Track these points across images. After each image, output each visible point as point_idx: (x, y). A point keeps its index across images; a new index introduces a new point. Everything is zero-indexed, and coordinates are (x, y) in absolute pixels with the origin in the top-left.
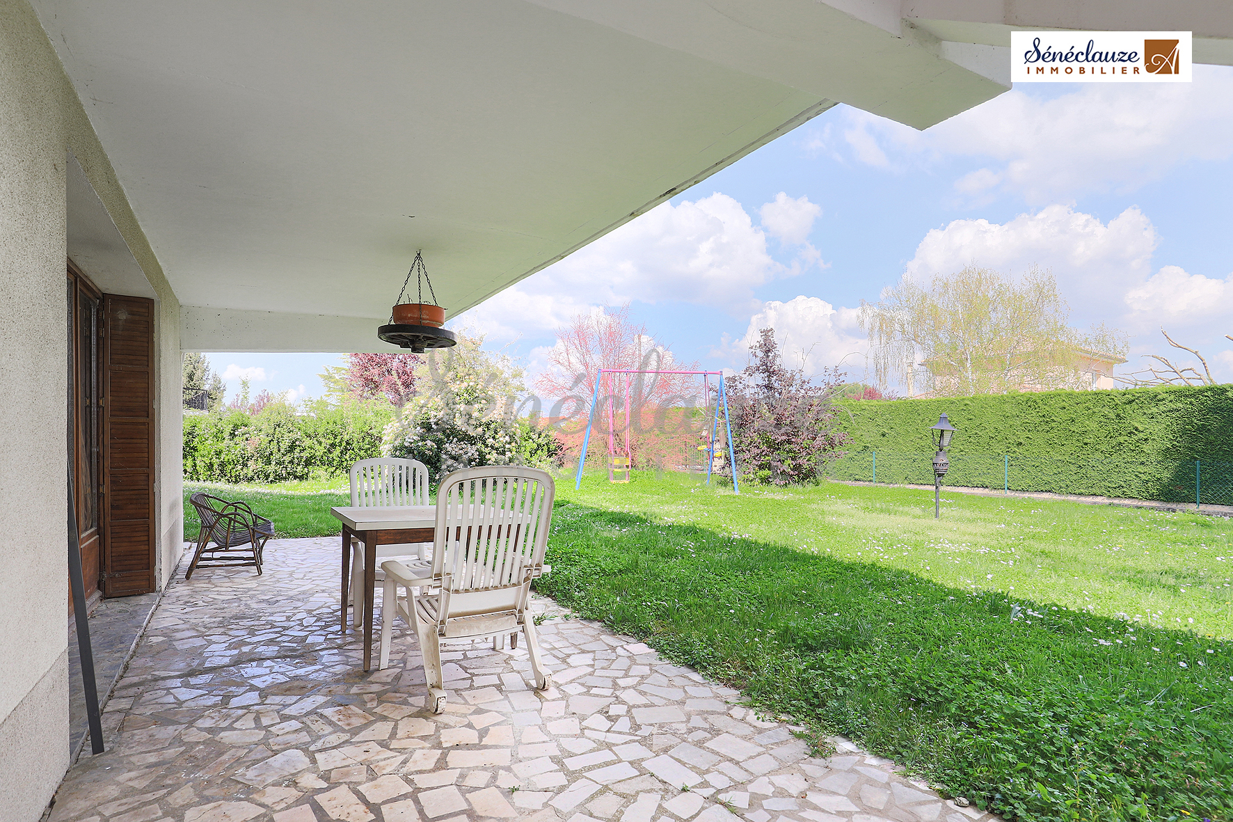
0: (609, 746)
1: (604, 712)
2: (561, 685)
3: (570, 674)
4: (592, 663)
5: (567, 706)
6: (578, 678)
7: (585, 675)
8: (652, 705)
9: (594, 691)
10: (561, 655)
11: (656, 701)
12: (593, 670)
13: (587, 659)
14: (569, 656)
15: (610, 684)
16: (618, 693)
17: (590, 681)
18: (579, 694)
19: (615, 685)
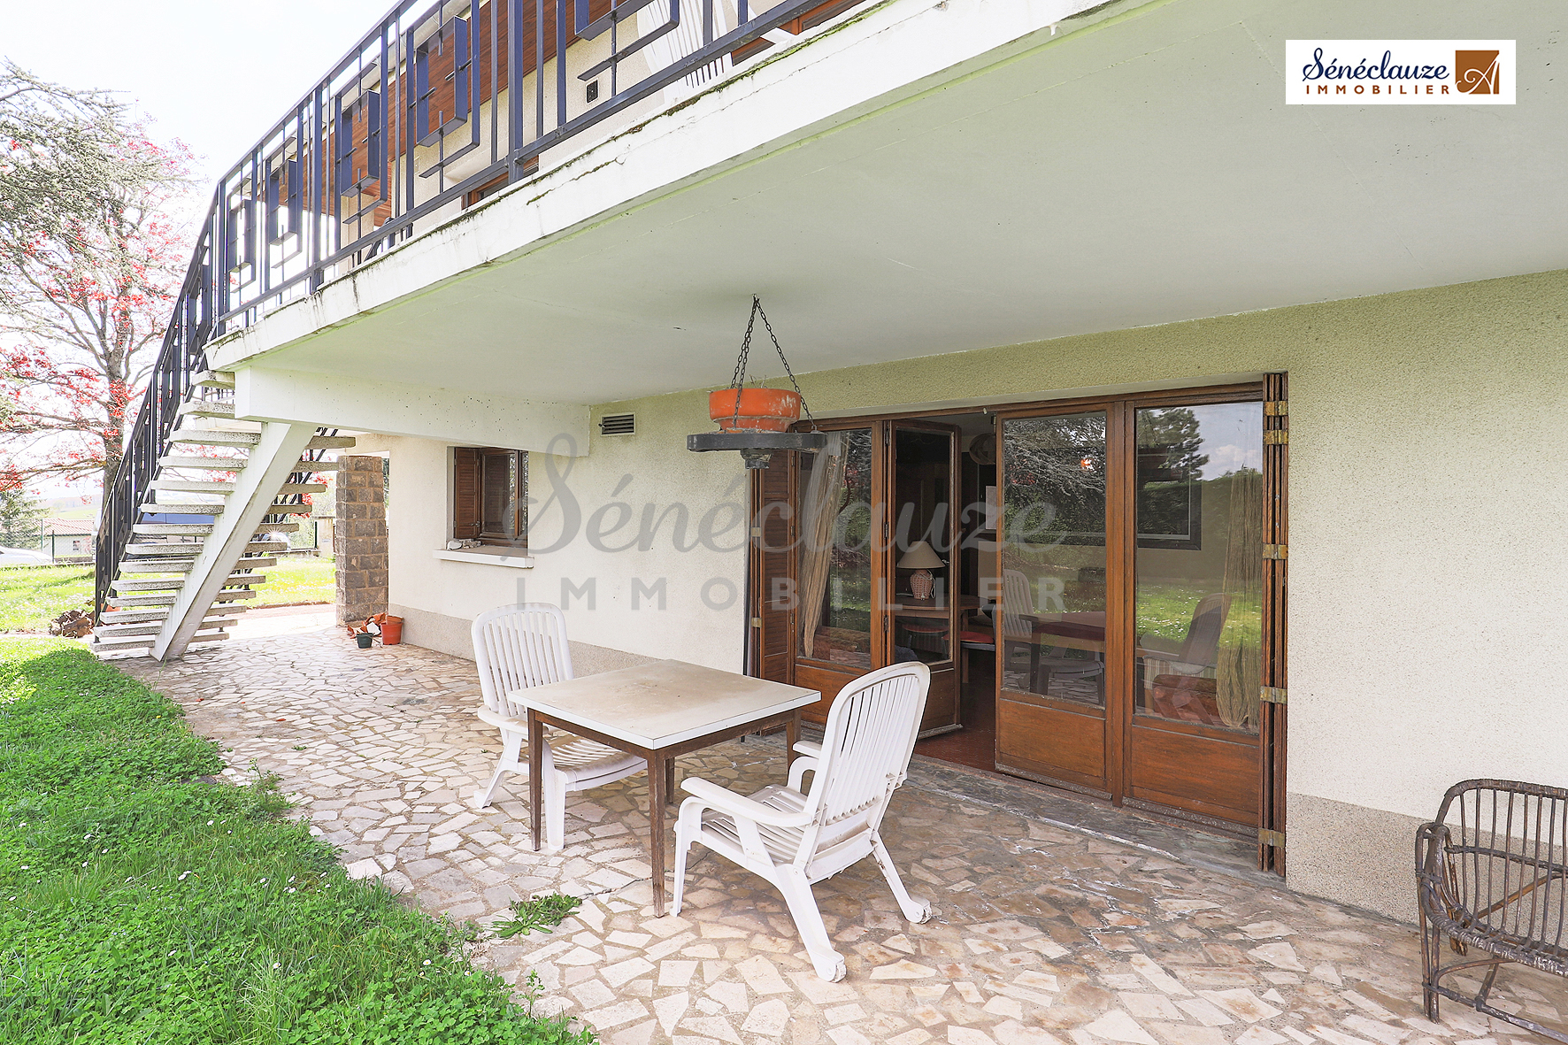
0: (425, 774)
1: (424, 792)
2: (465, 811)
3: (456, 824)
4: (431, 840)
5: (457, 794)
6: (450, 819)
7: (440, 824)
8: (379, 801)
9: (432, 809)
10: (471, 846)
11: (375, 805)
12: (432, 831)
13: (437, 845)
14: (461, 847)
15: (415, 818)
16: (409, 809)
17: (436, 818)
18: (447, 804)
19: (409, 816)
